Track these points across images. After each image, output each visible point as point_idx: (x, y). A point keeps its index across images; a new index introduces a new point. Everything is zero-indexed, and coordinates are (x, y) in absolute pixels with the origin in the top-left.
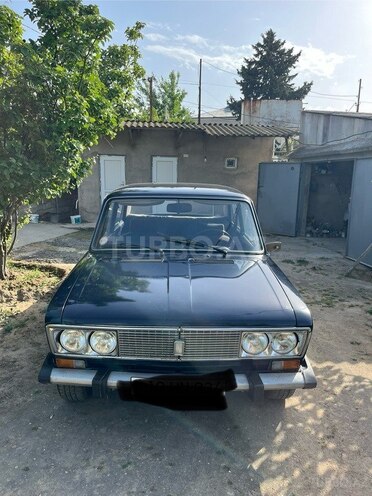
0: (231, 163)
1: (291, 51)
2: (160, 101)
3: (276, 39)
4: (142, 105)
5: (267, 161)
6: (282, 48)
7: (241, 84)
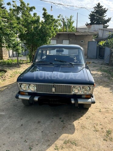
0: (82, 42)
1: (105, 9)
2: (66, 24)
3: (100, 5)
4: (61, 25)
5: (91, 41)
6: (102, 8)
7: (90, 18)
